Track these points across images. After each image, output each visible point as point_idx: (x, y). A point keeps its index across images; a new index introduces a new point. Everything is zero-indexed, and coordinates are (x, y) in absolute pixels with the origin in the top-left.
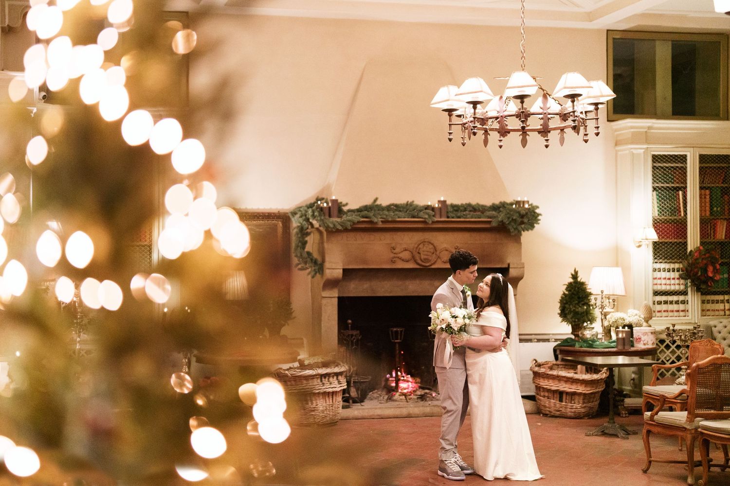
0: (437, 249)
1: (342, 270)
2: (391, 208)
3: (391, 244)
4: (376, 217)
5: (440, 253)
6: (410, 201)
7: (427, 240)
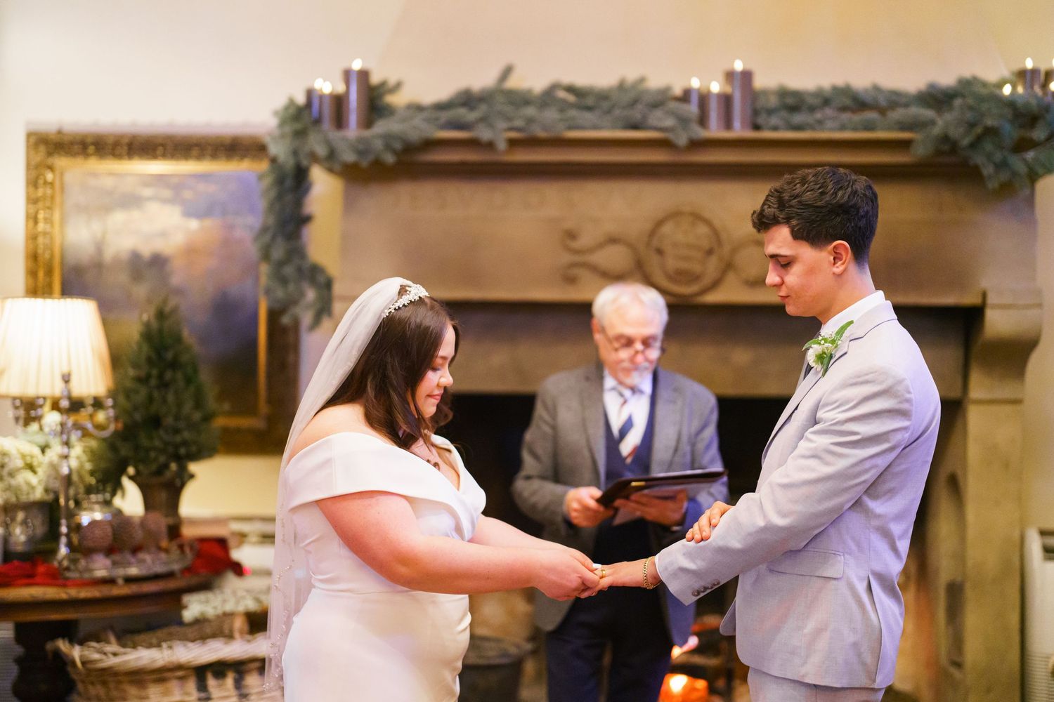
0: (724, 238)
2: (556, 99)
3: (558, 220)
4: (490, 126)
5: (733, 252)
7: (688, 210)
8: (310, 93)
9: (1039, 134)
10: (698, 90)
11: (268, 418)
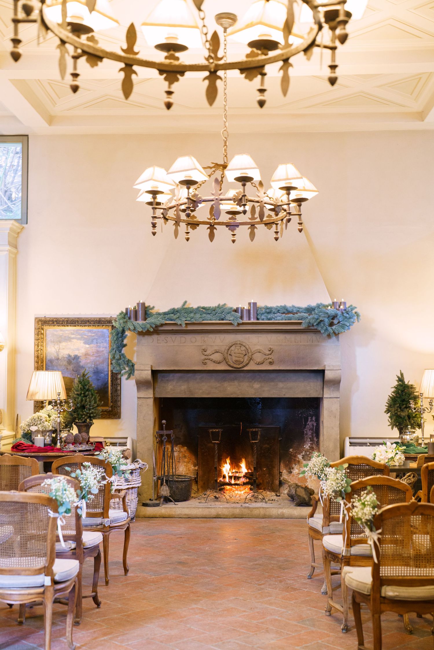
1: (150, 372)
2: (199, 311)
4: (180, 319)
5: (252, 355)
7: (239, 343)
8: (127, 309)
9: (336, 321)
10: (241, 308)
11: (112, 407)
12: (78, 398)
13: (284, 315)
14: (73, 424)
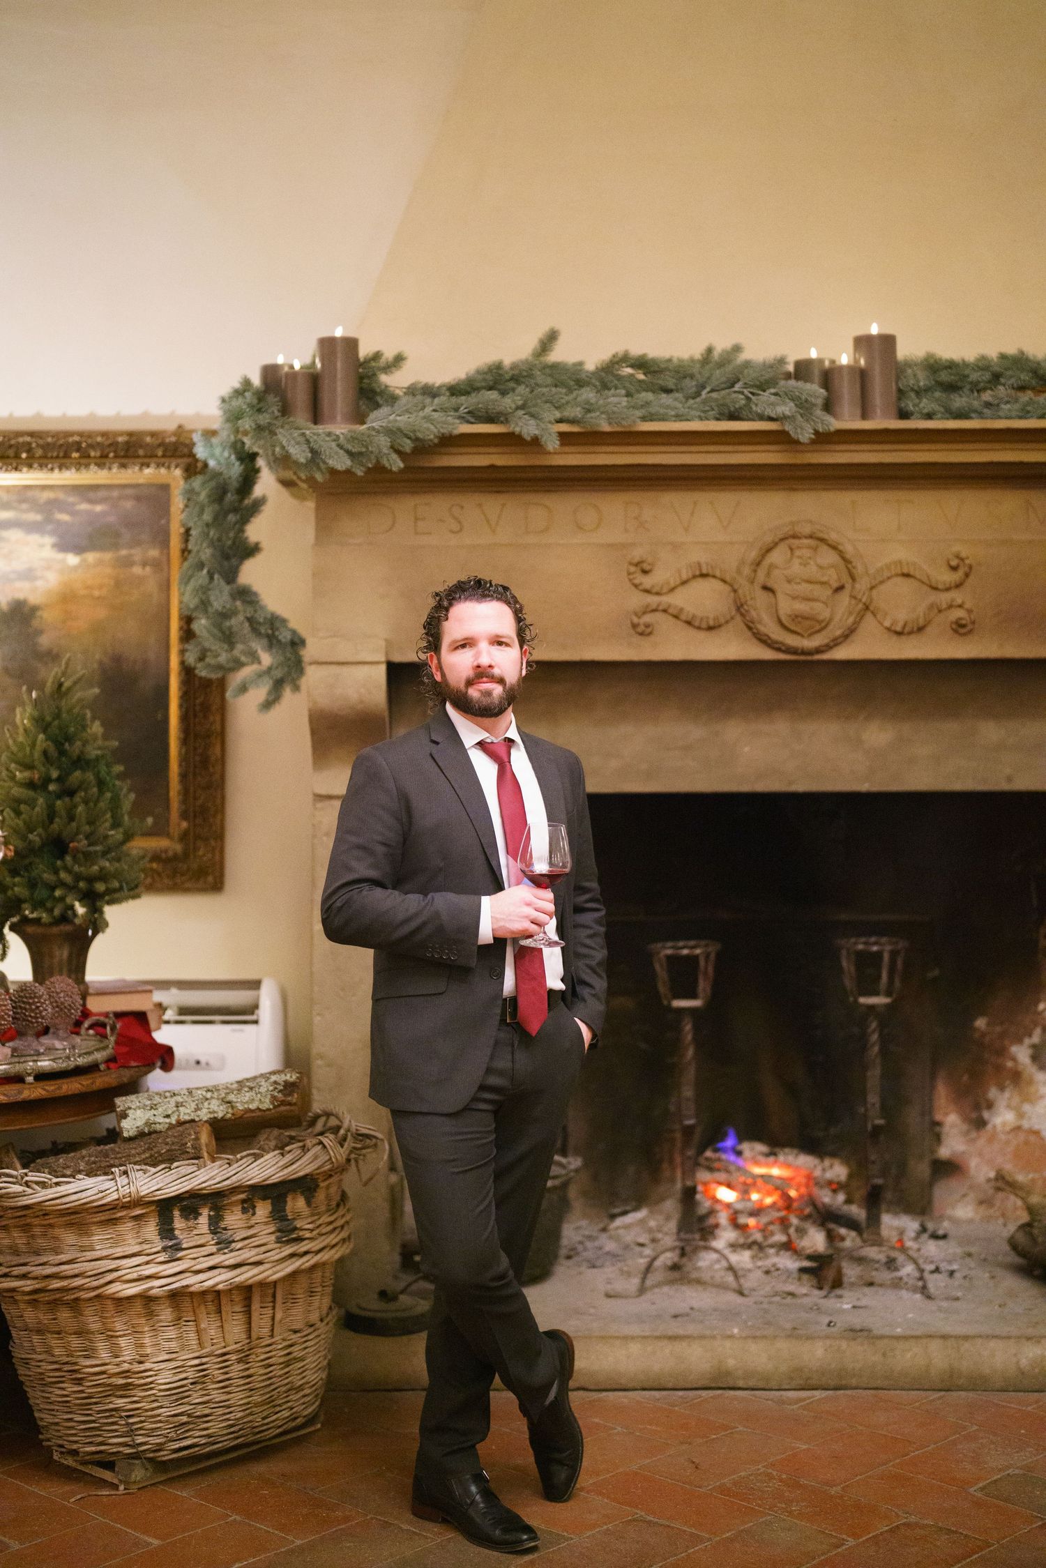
0: (860, 569)
1: (381, 673)
2: (619, 378)
3: (623, 546)
4: (532, 416)
5: (872, 588)
6: (721, 344)
7: (807, 530)
8: (269, 371)
11: (184, 837)
12: (31, 803)
13: (1029, 393)
14: (6, 930)
